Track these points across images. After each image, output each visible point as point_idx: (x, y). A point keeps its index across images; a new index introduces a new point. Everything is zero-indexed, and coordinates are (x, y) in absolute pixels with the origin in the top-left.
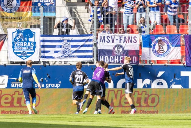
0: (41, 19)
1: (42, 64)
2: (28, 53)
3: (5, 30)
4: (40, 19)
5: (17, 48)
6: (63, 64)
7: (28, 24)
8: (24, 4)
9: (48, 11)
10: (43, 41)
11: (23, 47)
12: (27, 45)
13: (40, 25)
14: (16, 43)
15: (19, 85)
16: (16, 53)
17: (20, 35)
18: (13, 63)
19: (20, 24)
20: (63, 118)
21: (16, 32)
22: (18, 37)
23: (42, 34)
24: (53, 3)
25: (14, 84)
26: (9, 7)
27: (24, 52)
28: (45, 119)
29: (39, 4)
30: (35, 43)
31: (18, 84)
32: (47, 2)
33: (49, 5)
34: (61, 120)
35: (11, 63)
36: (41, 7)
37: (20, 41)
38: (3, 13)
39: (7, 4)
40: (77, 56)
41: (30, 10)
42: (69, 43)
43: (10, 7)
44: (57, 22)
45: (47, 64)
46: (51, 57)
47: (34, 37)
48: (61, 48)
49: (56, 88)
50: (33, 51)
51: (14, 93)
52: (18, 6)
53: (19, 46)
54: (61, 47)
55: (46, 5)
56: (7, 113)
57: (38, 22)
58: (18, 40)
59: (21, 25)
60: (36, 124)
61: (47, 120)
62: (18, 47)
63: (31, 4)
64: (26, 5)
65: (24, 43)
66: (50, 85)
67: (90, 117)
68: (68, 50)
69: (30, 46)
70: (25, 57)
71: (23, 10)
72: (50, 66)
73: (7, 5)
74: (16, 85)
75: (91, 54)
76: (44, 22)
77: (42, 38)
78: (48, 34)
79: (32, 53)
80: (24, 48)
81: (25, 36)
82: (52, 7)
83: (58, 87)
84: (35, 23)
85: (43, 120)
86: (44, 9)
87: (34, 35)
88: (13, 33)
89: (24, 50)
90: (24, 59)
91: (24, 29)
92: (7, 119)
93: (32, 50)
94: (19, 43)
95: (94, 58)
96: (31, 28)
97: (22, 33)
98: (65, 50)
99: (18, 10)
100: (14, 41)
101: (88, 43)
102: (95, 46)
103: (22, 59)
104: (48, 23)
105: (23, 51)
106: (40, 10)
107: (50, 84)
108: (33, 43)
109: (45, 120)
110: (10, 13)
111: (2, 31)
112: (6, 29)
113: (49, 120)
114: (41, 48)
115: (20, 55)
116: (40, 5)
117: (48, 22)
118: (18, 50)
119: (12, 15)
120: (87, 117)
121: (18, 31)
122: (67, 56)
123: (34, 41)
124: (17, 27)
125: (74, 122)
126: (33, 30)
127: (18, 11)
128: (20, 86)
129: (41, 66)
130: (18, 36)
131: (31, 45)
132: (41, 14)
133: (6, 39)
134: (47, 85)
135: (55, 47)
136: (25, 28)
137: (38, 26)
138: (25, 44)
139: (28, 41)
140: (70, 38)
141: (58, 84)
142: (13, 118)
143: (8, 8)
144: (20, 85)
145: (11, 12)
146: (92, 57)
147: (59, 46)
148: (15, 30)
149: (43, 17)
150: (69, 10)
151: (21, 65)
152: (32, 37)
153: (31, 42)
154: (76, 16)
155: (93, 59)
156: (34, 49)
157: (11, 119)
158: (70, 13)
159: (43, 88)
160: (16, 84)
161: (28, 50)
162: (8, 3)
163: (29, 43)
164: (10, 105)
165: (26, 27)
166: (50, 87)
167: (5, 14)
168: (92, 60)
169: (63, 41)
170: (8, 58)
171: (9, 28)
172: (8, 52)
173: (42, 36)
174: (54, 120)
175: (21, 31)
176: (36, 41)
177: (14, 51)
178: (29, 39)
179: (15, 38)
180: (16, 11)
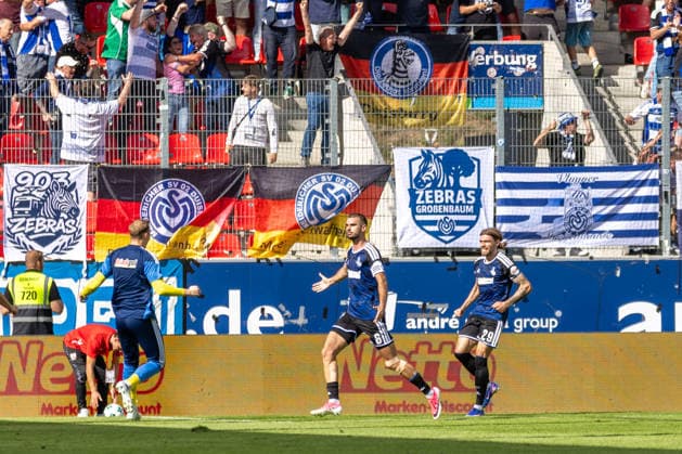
0: (497, 118)
2: (459, 223)
3: (386, 153)
4: (494, 116)
5: (424, 209)
7: (456, 135)
8: (444, 72)
9: (519, 92)
10: (508, 185)
11: (444, 203)
12: (455, 198)
13: (494, 136)
14: (420, 192)
15: (431, 321)
16: (420, 224)
17: (433, 166)
18: (413, 255)
19: (431, 134)
20: (566, 425)
21: (420, 157)
22: (427, 173)
23: (503, 164)
24: (534, 66)
25: (413, 321)
26: (397, 79)
27: (448, 220)
28: (510, 427)
29: (492, 72)
30: (478, 192)
31: (428, 319)
32: (515, 66)
33: (523, 75)
34: (562, 432)
35: (405, 255)
36: (498, 79)
37: (434, 187)
38: (379, 101)
40: (611, 232)
41: (462, 90)
42: (585, 191)
43: (400, 81)
46: (534, 236)
47: (475, 173)
48: (563, 208)
49: (546, 330)
50: (474, 218)
51: (414, 348)
52: (425, 79)
53: (432, 202)
54: (561, 202)
55: (512, 75)
56: (394, 411)
57: (490, 127)
58: (428, 182)
59: (435, 136)
60: (483, 442)
61: (518, 431)
62: (427, 205)
63: (466, 73)
64: (450, 74)
65: (447, 192)
66: (528, 323)
67: (651, 420)
68: (583, 213)
69: (464, 202)
70: (450, 235)
71: (443, 91)
72: (526, 262)
73: (393, 73)
74: (423, 324)
75: (653, 225)
76: (507, 125)
77: (501, 177)
78: (519, 164)
79: (472, 224)
80: (446, 209)
81: (447, 172)
82: (530, 79)
83: (554, 330)
84: (480, 129)
85: (504, 431)
86: (507, 88)
87: (476, 169)
88: (411, 161)
89: (446, 213)
90: (446, 242)
91: (443, 150)
92: (393, 430)
93: (469, 214)
94: (431, 191)
95: (663, 237)
96: (465, 145)
97: (439, 159)
98: (574, 213)
99: (427, 90)
100: (414, 187)
101: (644, 191)
102: (667, 202)
103: (442, 240)
104: (520, 130)
105: (442, 217)
106: (494, 90)
107: (525, 320)
108: (473, 192)
109: (509, 431)
110: (402, 98)
111: (376, 154)
112: (390, 150)
113: (523, 431)
114: (498, 208)
116: (495, 73)
117: (519, 127)
118: (428, 214)
119: (408, 105)
120: (642, 420)
121: (427, 157)
122: (580, 233)
123: (476, 187)
124: (423, 143)
125: (601, 439)
126: (472, 152)
127: (427, 94)
128: (432, 327)
130: (425, 169)
131: (467, 199)
132: (498, 104)
133: (390, 178)
134: (518, 323)
135: (543, 202)
136: (448, 145)
137: (488, 140)
138: (449, 195)
139: (457, 187)
140: (590, 177)
141: (551, 320)
142: (411, 424)
143: (395, 85)
144: (434, 323)
145: (403, 95)
146: (656, 236)
147: (555, 200)
148: (416, 152)
149: (502, 114)
150: (584, 89)
151: (437, 261)
152: (470, 175)
153: (466, 190)
154: (606, 107)
155: (661, 242)
156: (477, 212)
157: (407, 430)
158: (589, 98)
160: (419, 321)
161: (457, 213)
162: (394, 70)
163: (461, 192)
164: (404, 385)
165: (450, 143)
166: (528, 329)
167: (385, 103)
168: (658, 244)
169: (569, 184)
170: (394, 239)
171: (398, 145)
172: (394, 219)
173: (499, 171)
174: (539, 431)
175: (437, 156)
176: (481, 186)
177: (414, 218)
178: (462, 179)
179: (418, 177)
180: (419, 93)
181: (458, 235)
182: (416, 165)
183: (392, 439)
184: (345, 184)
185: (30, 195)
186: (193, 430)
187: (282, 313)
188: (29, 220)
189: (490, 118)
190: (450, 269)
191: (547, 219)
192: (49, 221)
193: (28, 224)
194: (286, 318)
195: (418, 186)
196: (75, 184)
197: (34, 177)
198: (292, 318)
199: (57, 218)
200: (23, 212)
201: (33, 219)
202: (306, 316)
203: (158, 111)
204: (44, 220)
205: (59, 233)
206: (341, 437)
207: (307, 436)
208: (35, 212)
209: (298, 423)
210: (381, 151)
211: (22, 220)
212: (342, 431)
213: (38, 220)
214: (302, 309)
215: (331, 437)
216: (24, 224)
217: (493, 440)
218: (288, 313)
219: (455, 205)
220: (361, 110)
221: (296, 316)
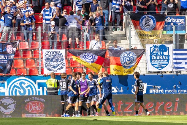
0: (173, 36)
1: (175, 73)
2: (163, 64)
3: (144, 46)
5: (154, 61)
7: (163, 41)
8: (159, 24)
9: (179, 29)
10: (176, 54)
11: (159, 59)
12: (162, 58)
13: (173, 41)
14: (153, 56)
15: (156, 91)
16: (153, 65)
17: (156, 49)
18: (151, 73)
19: (156, 40)
21: (153, 47)
22: (155, 51)
23: (175, 49)
24: (183, 22)
25: (151, 91)
26: (146, 26)
28: (178, 119)
29: (172, 24)
30: (168, 56)
31: (155, 90)
32: (178, 22)
33: (180, 25)
35: (149, 73)
36: (174, 26)
37: (157, 55)
38: (142, 32)
39: (145, 24)
43: (148, 26)
45: (179, 74)
46: (183, 68)
47: (168, 51)
50: (167, 63)
52: (154, 26)
53: (156, 59)
55: (177, 25)
58: (155, 53)
59: (157, 41)
60: (171, 123)
61: (180, 120)
64: (161, 24)
65: (160, 56)
66: (182, 91)
70: (161, 68)
72: (181, 75)
74: (154, 91)
76: (176, 38)
77: (174, 52)
78: (179, 48)
79: (167, 65)
80: (160, 61)
81: (160, 50)
82: (182, 26)
84: (168, 39)
85: (176, 120)
86: (176, 28)
87: (168, 50)
88: (150, 48)
90: (160, 70)
91: (159, 45)
92: (147, 120)
96: (165, 43)
97: (158, 47)
103: (158, 69)
104: (180, 39)
105: (159, 63)
106: (172, 29)
107: (181, 90)
108: (167, 56)
109: (178, 120)
111: (141, 46)
112: (145, 45)
113: (181, 120)
114: (174, 60)
115: (157, 66)
116: (173, 24)
119: (150, 33)
121: (155, 47)
124: (154, 43)
126: (167, 45)
127: (156, 30)
128: (156, 92)
129: (174, 76)
131: (165, 58)
132: (174, 32)
133: (145, 52)
134: (179, 91)
135: (185, 59)
137: (171, 42)
139: (163, 55)
143: (146, 28)
144: (157, 91)
145: (148, 30)
148: (152, 45)
149: (175, 35)
151: (158, 75)
152: (166, 51)
153: (165, 56)
156: (168, 61)
159: (176, 93)
160: (153, 91)
161: (163, 62)
162: (146, 23)
163: (164, 56)
165: (161, 43)
166: (182, 93)
167: (144, 32)
170: (146, 69)
171: (147, 44)
172: (146, 64)
173: (174, 50)
174: (185, 120)
175: (157, 46)
176: (169, 55)
177: (151, 63)
178: (164, 52)
179: (152, 52)
180: (152, 30)
181: (163, 67)
182: (152, 49)
183: (146, 122)
184: (133, 54)
185: (50, 57)
186: (93, 120)
187: (116, 89)
188: (50, 63)
189: (171, 37)
190: (161, 77)
191: (186, 63)
192: (56, 62)
193: (50, 64)
194: (117, 90)
195: (152, 55)
196: (62, 53)
197: (51, 52)
198: (119, 90)
199: (58, 61)
200: (48, 61)
201: (51, 62)
202: (123, 90)
203: (83, 35)
204: (54, 62)
205: (59, 65)
207: (124, 121)
208: (52, 61)
209: (121, 118)
210: (143, 45)
211: (48, 63)
213: (53, 62)
214: (122, 88)
215: (130, 122)
216: (49, 64)
218: (118, 89)
219: (162, 59)
220: (137, 34)
221: (120, 90)
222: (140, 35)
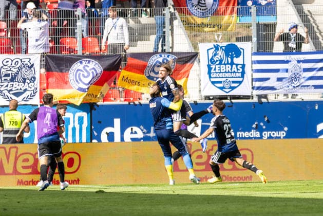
0: (252, 27)
1: (255, 100)
2: (234, 82)
3: (195, 46)
4: (251, 26)
5: (215, 75)
6: (290, 99)
7: (232, 36)
8: (225, 3)
9: (264, 13)
10: (259, 62)
11: (225, 72)
12: (231, 69)
13: (251, 37)
17: (220, 53)
18: (210, 99)
19: (218, 36)
20: (291, 187)
21: (212, 48)
22: (216, 57)
23: (256, 51)
26: (200, 7)
27: (228, 81)
28: (262, 188)
29: (250, 3)
30: (243, 66)
33: (266, 4)
34: (289, 191)
35: (205, 99)
36: (253, 7)
37: (220, 63)
38: (191, 18)
39: (197, 3)
40: (313, 86)
41: (234, 13)
42: (299, 65)
43: (202, 8)
44: (279, 31)
45: (264, 100)
46: (272, 88)
47: (242, 56)
48: (286, 74)
49: (280, 138)
50: (241, 79)
51: (211, 148)
52: (215, 7)
53: (219, 71)
54: (287, 71)
55: (260, 4)
57: (249, 31)
58: (217, 61)
59: (220, 37)
60: (248, 197)
61: (265, 191)
62: (217, 73)
63: (236, 4)
64: (228, 4)
65: (227, 66)
66: (270, 134)
68: (298, 76)
69: (236, 71)
70: (229, 89)
71: (224, 13)
72: (268, 102)
73: (198, 5)
76: (258, 31)
77: (255, 58)
78: (264, 51)
79: (240, 83)
80: (227, 75)
81: (227, 55)
82: (269, 7)
83: (283, 137)
84: (244, 33)
85: (258, 191)
86: (258, 11)
87: (242, 54)
88: (208, 50)
89: (227, 77)
90: (227, 92)
91: (225, 44)
92: (201, 191)
93: (239, 77)
94: (219, 66)
96: (236, 41)
97: (223, 49)
98: (293, 76)
99: (216, 13)
100: (210, 64)
104: (265, 33)
105: (225, 79)
106: (251, 12)
107: (269, 133)
108: (241, 66)
109: (261, 191)
110: (203, 17)
111: (190, 47)
112: (197, 44)
113: (268, 191)
114: (254, 74)
115: (221, 85)
116: (252, 3)
117: (264, 31)
118: (217, 77)
119: (206, 21)
121: (217, 48)
122: (297, 86)
123: (242, 63)
124: (214, 41)
125: (309, 194)
126: (240, 45)
127: (216, 15)
129: (254, 104)
130: (215, 55)
131: (238, 69)
132: (253, 19)
133: (197, 59)
134: (265, 134)
135: (277, 71)
136: (227, 42)
137: (248, 39)
138: (228, 68)
139: (232, 64)
140: (301, 57)
141: (282, 132)
142: (210, 188)
143: (199, 10)
145: (203, 15)
147: (283, 70)
148: (211, 45)
149: (255, 25)
150: (298, 11)
152: (239, 57)
153: (237, 65)
154: (309, 21)
156: (243, 76)
157: (207, 191)
158: (300, 16)
159: (258, 138)
161: (233, 77)
162: (199, 2)
163: (234, 66)
164: (206, 167)
165: (228, 40)
166: (270, 137)
167: (194, 20)
169: (290, 61)
170: (200, 91)
171: (201, 42)
172: (200, 81)
173: (254, 55)
174: (276, 190)
175: (221, 47)
176: (245, 63)
177: (210, 80)
178: (235, 59)
179: (212, 59)
180: (212, 14)
181: (233, 88)
182: (211, 52)
183: (200, 195)
185: (10, 70)
186: (97, 192)
187: (142, 130)
188: (9, 84)
189: (249, 27)
190: (229, 106)
191: (279, 79)
192: (20, 84)
193: (9, 86)
194: (144, 133)
195: (212, 63)
196: (33, 65)
197: (12, 61)
198: (147, 133)
199: (24, 82)
200: (6, 80)
201: (12, 83)
202: (155, 132)
203: (76, 26)
204: (18, 84)
205: (25, 90)
206: (173, 195)
207: (156, 194)
208: (13, 80)
209: (151, 188)
210: (193, 44)
211: (6, 84)
212: (174, 192)
213: (14, 83)
214: (152, 128)
215: (168, 195)
216: (7, 86)
217: (252, 195)
218: (145, 130)
219: (231, 73)
220: (182, 24)
221: (149, 132)
222: (188, 25)
